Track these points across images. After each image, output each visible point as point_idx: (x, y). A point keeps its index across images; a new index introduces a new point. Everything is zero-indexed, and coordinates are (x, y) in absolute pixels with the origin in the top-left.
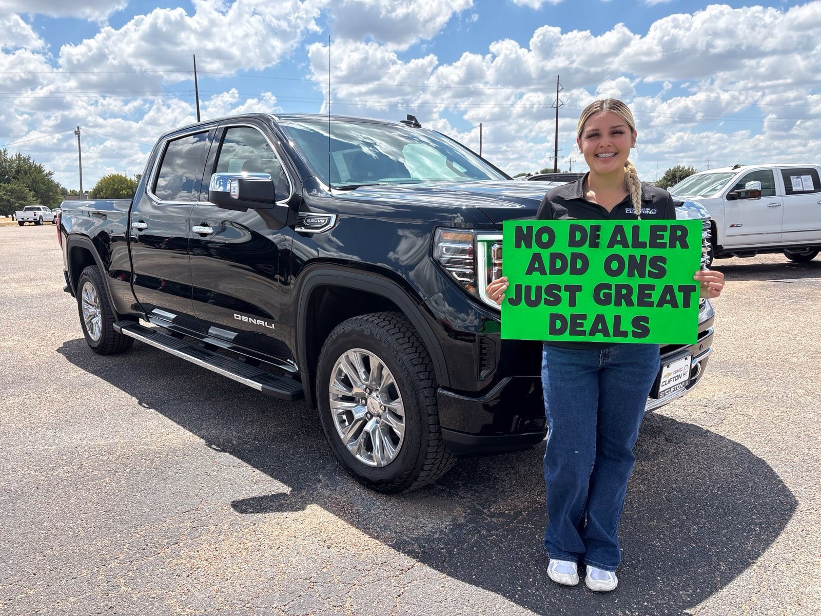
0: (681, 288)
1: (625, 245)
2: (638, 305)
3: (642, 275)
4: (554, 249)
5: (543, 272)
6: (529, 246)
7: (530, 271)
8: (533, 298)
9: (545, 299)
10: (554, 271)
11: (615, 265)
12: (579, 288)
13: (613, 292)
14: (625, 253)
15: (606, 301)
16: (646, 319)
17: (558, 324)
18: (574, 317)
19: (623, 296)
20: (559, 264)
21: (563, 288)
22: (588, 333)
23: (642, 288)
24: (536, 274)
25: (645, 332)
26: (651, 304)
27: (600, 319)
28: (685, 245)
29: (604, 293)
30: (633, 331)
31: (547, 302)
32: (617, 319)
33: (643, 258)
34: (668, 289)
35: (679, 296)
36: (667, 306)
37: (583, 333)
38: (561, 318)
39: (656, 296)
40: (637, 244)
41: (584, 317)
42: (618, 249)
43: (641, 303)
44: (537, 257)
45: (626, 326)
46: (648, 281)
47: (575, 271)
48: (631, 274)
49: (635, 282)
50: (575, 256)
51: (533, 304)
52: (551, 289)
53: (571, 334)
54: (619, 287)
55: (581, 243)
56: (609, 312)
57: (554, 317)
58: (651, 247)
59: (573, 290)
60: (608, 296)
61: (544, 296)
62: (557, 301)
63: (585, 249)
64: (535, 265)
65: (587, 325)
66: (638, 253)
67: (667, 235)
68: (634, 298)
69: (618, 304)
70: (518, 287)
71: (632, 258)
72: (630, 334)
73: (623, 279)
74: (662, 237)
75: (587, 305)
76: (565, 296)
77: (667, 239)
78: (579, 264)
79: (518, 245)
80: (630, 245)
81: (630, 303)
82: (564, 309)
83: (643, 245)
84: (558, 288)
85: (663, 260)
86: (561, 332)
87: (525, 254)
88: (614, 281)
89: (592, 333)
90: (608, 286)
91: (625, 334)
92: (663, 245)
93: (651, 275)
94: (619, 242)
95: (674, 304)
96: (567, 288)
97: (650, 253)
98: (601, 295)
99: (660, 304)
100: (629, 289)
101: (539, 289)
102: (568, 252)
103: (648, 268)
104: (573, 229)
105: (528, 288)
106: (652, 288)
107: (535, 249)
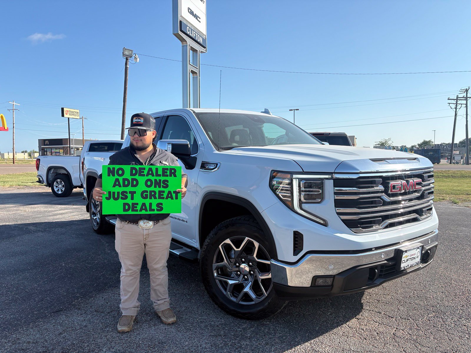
0: (174, 192)
1: (153, 175)
2: (159, 198)
3: (160, 187)
4: (124, 177)
5: (120, 186)
6: (114, 175)
7: (114, 186)
8: (116, 196)
9: (121, 197)
10: (124, 186)
11: (149, 183)
12: (135, 192)
13: (148, 194)
14: (153, 178)
15: (146, 198)
16: (162, 204)
17: (127, 207)
18: (133, 204)
19: (153, 195)
20: (126, 183)
21: (128, 193)
22: (139, 210)
23: (160, 192)
24: (117, 187)
25: (162, 209)
26: (163, 198)
27: (144, 204)
28: (175, 176)
29: (145, 194)
30: (157, 209)
31: (122, 198)
32: (151, 204)
33: (160, 180)
34: (169, 192)
35: (174, 195)
36: (169, 199)
37: (137, 211)
38: (128, 204)
39: (165, 195)
40: (157, 175)
41: (137, 204)
42: (150, 177)
43: (160, 198)
44: (117, 180)
45: (154, 207)
46: (162, 189)
47: (133, 186)
48: (155, 187)
49: (157, 190)
50: (133, 180)
51: (116, 199)
52: (123, 193)
53: (132, 211)
54: (151, 192)
55: (135, 175)
56: (147, 201)
57: (125, 204)
58: (162, 176)
59: (133, 193)
60: (147, 195)
61: (121, 196)
62: (126, 198)
63: (137, 177)
64: (116, 183)
65: (139, 207)
66: (158, 178)
67: (168, 172)
68: (157, 196)
69: (151, 198)
70: (110, 193)
71: (156, 180)
72: (156, 210)
73: (152, 188)
74: (167, 172)
75: (138, 199)
76: (129, 195)
77: (168, 173)
78: (135, 183)
79: (109, 175)
80: (155, 176)
81: (155, 198)
82: (129, 201)
83: (160, 175)
84: (126, 192)
85: (167, 181)
86: (128, 210)
87: (112, 179)
88: (149, 189)
89: (141, 210)
90: (147, 192)
91: (154, 210)
92: (167, 176)
93: (163, 187)
94: (150, 174)
95: (172, 198)
96: (130, 192)
97: (163, 178)
98: (144, 195)
99: (167, 198)
100: (155, 192)
101: (118, 193)
102: (130, 178)
103: (162, 184)
104: (132, 169)
105: (114, 193)
106: (164, 192)
107: (116, 176)
